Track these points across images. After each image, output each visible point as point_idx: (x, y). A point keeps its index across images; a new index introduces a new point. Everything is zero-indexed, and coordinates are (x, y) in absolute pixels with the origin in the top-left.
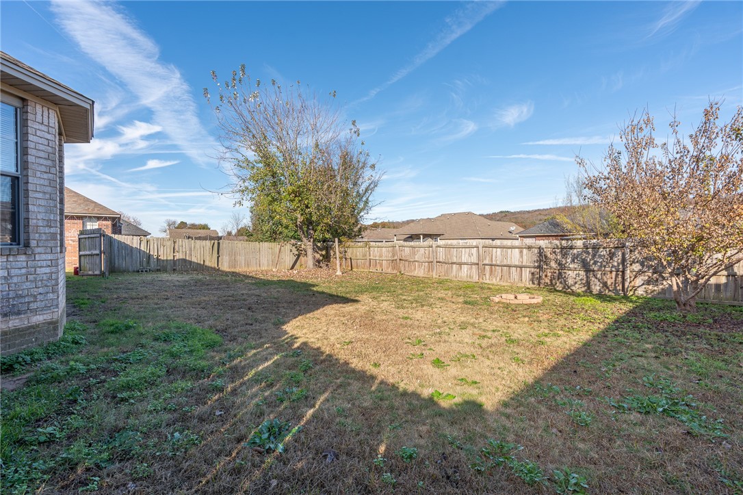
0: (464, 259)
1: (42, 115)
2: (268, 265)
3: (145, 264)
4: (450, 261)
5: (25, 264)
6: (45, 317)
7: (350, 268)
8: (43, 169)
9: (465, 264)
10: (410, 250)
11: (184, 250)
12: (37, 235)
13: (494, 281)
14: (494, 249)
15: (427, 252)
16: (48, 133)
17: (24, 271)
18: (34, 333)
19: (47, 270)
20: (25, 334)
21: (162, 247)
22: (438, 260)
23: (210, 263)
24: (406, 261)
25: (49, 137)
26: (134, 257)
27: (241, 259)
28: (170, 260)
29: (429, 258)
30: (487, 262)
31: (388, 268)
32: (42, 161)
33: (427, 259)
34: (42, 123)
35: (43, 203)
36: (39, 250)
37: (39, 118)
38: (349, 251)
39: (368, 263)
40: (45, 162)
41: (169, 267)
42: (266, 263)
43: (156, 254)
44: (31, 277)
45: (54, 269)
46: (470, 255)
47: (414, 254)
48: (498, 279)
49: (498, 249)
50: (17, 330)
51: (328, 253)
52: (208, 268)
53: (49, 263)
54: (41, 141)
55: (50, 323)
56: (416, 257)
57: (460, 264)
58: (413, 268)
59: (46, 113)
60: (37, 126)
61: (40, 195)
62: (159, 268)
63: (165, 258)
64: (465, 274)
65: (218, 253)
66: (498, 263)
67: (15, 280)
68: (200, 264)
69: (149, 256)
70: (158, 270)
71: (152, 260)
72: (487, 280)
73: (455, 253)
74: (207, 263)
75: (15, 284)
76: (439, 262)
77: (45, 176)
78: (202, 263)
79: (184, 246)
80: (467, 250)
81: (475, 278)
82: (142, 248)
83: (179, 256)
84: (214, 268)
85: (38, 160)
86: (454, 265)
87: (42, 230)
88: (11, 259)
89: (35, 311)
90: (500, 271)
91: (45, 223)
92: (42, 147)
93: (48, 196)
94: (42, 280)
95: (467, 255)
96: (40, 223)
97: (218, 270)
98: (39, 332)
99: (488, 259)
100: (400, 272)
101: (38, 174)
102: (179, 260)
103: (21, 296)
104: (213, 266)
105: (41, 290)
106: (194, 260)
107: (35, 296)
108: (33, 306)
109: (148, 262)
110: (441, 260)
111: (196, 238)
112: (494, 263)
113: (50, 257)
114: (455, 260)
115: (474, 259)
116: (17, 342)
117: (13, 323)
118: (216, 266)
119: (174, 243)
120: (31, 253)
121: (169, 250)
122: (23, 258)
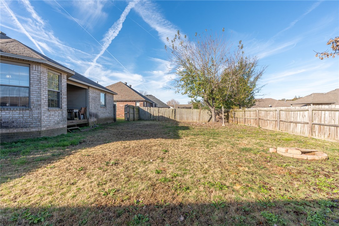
0: (299, 120)
1: (36, 68)
2: (197, 120)
4: (289, 121)
5: (29, 113)
6: (36, 129)
7: (237, 123)
8: (36, 84)
9: (299, 123)
10: (265, 113)
11: (162, 112)
12: (33, 104)
13: (322, 138)
14: (323, 112)
15: (274, 114)
16: (38, 73)
17: (28, 115)
18: (32, 134)
19: (37, 115)
20: (29, 134)
21: (155, 111)
22: (281, 120)
23: (172, 118)
24: (262, 119)
25: (38, 74)
26: (146, 115)
27: (185, 116)
28: (157, 116)
29: (275, 118)
30: (316, 122)
31: (253, 124)
32: (35, 82)
33: (274, 119)
34: (36, 70)
35: (36, 95)
36: (34, 109)
37: (34, 69)
38: (236, 113)
39: (244, 120)
40: (36, 82)
41: (157, 119)
42: (196, 119)
43: (153, 114)
44: (31, 117)
45: (39, 115)
46: (304, 116)
47: (267, 116)
48: (326, 136)
49: (326, 112)
50: (26, 132)
51: (228, 114)
52: (171, 120)
53: (38, 113)
54: (35, 76)
55: (38, 132)
56: (268, 117)
57: (296, 123)
58: (266, 124)
59: (37, 67)
60: (33, 71)
61: (35, 92)
62: (154, 119)
64: (300, 131)
65: (175, 114)
66: (326, 123)
67: (25, 118)
68: (168, 118)
69: (151, 114)
70: (153, 120)
71: (151, 116)
72: (316, 136)
73: (293, 114)
74: (171, 118)
75: (25, 119)
76: (281, 121)
77: (37, 86)
78: (169, 117)
80: (301, 112)
81: (307, 134)
82: (148, 112)
83: (160, 115)
84: (173, 120)
85: (34, 82)
86: (292, 123)
87: (35, 103)
88: (24, 111)
89: (32, 127)
90: (328, 130)
91: (36, 101)
92: (35, 78)
93: (37, 92)
94: (35, 118)
95: (301, 117)
96: (35, 101)
97: (175, 121)
98: (34, 134)
99: (317, 119)
100: (259, 126)
101: (34, 86)
103: (27, 122)
104: (173, 119)
105: (34, 121)
106: (166, 116)
107: (32, 123)
108: (31, 126)
109: (150, 118)
110: (283, 120)
111: (181, 108)
112: (323, 123)
113: (38, 111)
114: (292, 120)
115: (306, 120)
116: (26, 136)
117: (24, 130)
118: (174, 119)
119: (159, 109)
120: (31, 110)
121: (157, 112)
122: (28, 111)
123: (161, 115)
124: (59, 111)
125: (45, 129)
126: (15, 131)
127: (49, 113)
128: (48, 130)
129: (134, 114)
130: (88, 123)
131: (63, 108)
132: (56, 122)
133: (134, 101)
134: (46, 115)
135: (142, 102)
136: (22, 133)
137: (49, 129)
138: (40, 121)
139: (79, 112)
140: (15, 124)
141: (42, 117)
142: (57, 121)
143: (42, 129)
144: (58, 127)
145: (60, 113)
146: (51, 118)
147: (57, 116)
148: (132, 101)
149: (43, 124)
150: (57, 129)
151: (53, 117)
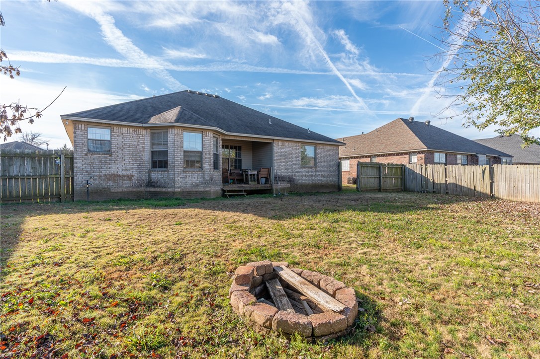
3: (424, 186)
6: (171, 190)
11: (454, 175)
12: (170, 166)
17: (166, 176)
19: (172, 176)
21: (436, 172)
23: (481, 189)
26: (418, 181)
28: (443, 184)
36: (170, 170)
41: (442, 190)
43: (432, 178)
44: (168, 178)
45: (174, 176)
50: (165, 192)
52: (479, 193)
62: (435, 190)
63: (439, 182)
65: (491, 179)
68: (471, 189)
69: (427, 180)
70: (434, 192)
71: (429, 184)
74: (478, 189)
75: (165, 179)
78: (473, 188)
79: (454, 172)
82: (423, 174)
83: (450, 180)
84: (487, 195)
88: (164, 173)
89: (169, 188)
94: (170, 179)
97: (492, 196)
102: (450, 183)
103: (166, 183)
104: (485, 191)
105: (170, 182)
106: (464, 184)
107: (169, 184)
109: (427, 187)
117: (164, 190)
118: (489, 192)
119: (446, 169)
120: (168, 171)
121: (442, 175)
122: (166, 173)
123: (452, 182)
124: (199, 173)
125: (179, 190)
126: (159, 190)
127: (185, 174)
128: (183, 192)
129: (380, 178)
130: (272, 189)
131: (204, 169)
132: (194, 184)
133: (406, 154)
134: (181, 176)
135: (423, 155)
136: (162, 192)
137: (184, 190)
138: (174, 182)
139: (257, 175)
140: (158, 184)
141: (176, 178)
142: (196, 183)
143: (176, 190)
144: (197, 190)
145: (201, 174)
146: (187, 180)
147: (196, 178)
148: (402, 154)
149: (177, 185)
150: (196, 191)
151: (190, 178)
